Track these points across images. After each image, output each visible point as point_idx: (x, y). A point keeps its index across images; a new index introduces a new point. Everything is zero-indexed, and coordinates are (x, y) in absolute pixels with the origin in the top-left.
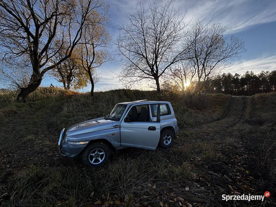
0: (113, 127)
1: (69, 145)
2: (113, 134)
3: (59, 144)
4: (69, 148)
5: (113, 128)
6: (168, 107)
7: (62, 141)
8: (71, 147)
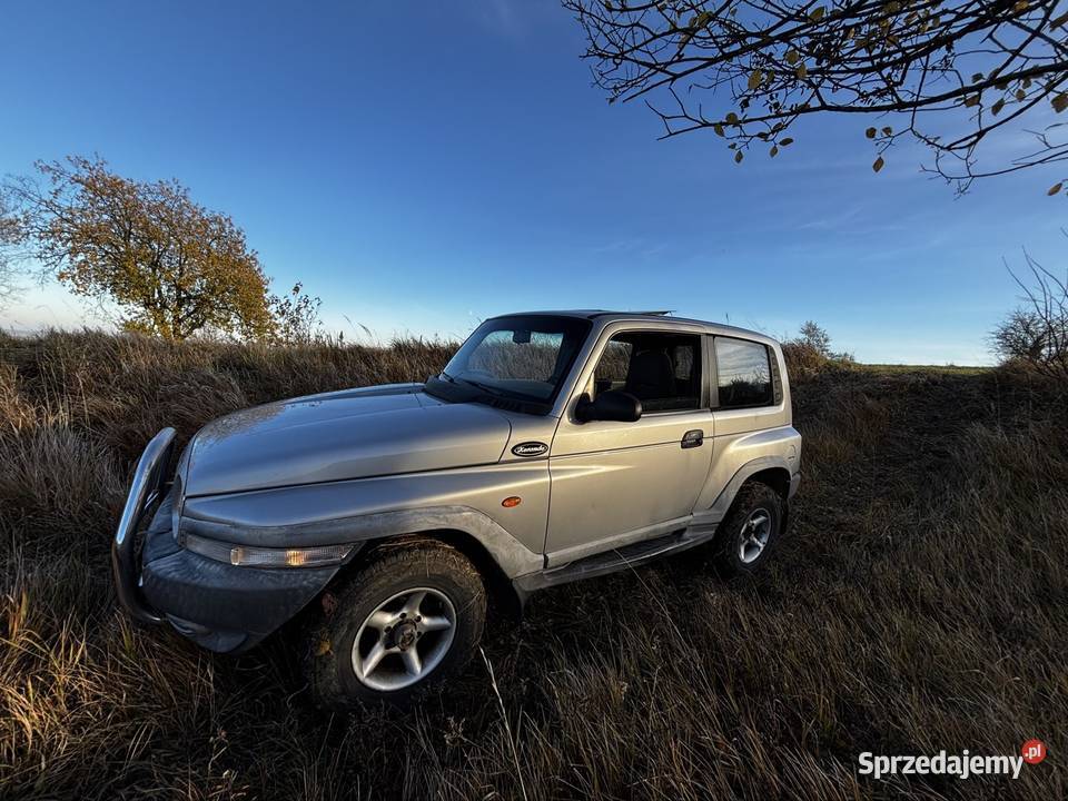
0: (513, 450)
1: (200, 565)
2: (511, 501)
3: (120, 539)
4: (196, 587)
5: (509, 456)
6: (773, 367)
7: (143, 517)
8: (216, 584)
